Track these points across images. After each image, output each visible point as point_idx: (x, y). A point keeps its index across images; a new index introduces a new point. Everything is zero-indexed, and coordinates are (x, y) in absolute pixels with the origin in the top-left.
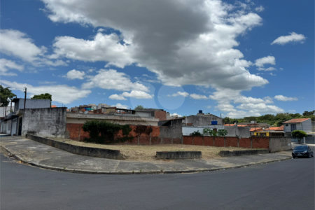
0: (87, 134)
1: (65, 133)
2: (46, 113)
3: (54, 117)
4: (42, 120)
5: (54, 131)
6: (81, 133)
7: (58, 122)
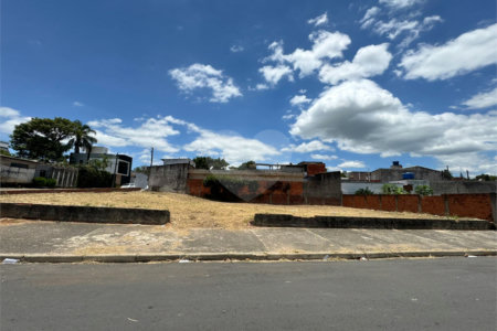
0: (208, 190)
1: (186, 188)
2: (168, 170)
3: (175, 172)
4: (165, 176)
5: (176, 186)
6: (202, 189)
7: (179, 177)
